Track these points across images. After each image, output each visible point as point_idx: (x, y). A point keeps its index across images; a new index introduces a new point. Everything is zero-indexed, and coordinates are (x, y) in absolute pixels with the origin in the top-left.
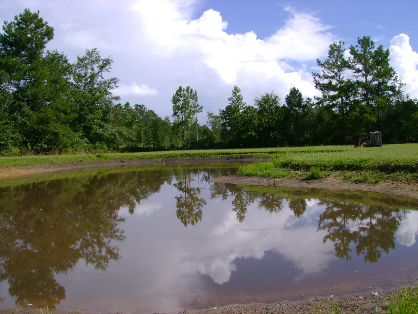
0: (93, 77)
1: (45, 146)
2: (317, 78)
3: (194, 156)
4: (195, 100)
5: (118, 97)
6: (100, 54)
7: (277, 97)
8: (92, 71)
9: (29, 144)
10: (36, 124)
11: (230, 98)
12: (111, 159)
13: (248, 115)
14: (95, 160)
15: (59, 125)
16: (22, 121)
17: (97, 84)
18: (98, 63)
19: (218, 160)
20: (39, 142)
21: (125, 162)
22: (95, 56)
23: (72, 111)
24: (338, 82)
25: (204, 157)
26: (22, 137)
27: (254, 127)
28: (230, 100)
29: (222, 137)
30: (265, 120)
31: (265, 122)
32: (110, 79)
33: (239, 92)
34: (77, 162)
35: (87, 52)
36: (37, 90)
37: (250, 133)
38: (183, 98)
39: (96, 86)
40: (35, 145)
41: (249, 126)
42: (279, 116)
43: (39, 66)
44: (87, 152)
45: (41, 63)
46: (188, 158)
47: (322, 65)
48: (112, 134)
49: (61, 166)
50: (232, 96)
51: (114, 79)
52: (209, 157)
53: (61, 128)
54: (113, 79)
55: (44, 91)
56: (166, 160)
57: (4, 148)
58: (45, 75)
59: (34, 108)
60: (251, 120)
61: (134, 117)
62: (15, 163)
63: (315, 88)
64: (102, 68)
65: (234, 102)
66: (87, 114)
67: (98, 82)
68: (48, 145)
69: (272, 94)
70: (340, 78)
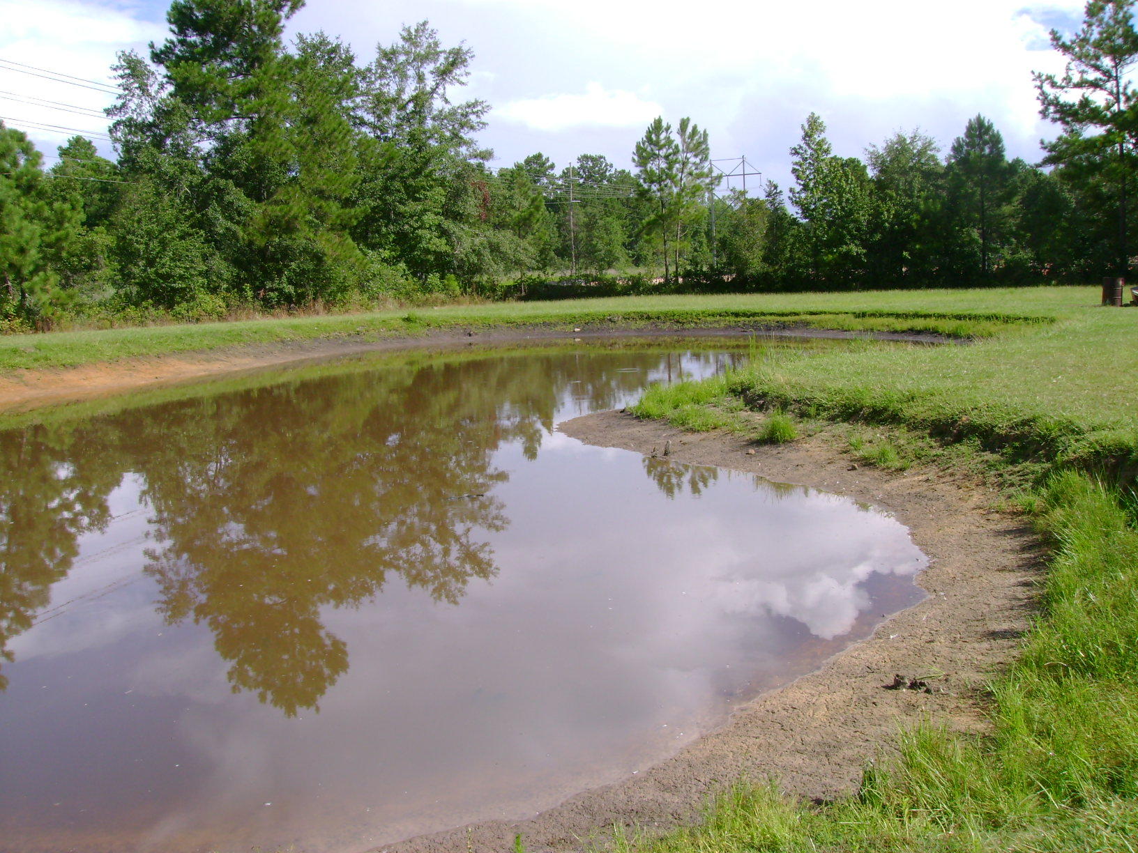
0: (421, 100)
1: (290, 289)
2: (1047, 88)
3: (658, 318)
4: (700, 157)
5: (486, 151)
6: (438, 37)
7: (930, 143)
8: (418, 83)
9: (247, 286)
10: (262, 234)
11: (794, 149)
12: (440, 327)
13: (841, 197)
14: (397, 330)
15: (322, 235)
16: (227, 229)
17: (433, 119)
18: (436, 61)
19: (718, 333)
20: (272, 280)
21: (476, 334)
22: (425, 42)
23: (362, 194)
24: (1111, 98)
25: (683, 323)
26: (228, 267)
27: (858, 230)
28: (797, 153)
29: (770, 257)
30: (888, 211)
31: (889, 217)
32: (464, 103)
33: (822, 131)
34: (349, 335)
35: (405, 34)
36: (263, 146)
37: (844, 248)
38: (665, 150)
39: (429, 123)
40: (263, 286)
41: (844, 228)
42: (931, 200)
43: (266, 83)
44: (403, 301)
45: (273, 75)
46: (641, 324)
47: (1066, 48)
48: (474, 251)
49: (302, 348)
50: (802, 143)
51: (475, 104)
52: (696, 323)
53: (328, 240)
54: (473, 104)
55: (283, 148)
56: (582, 331)
57: (182, 298)
58: (282, 105)
59: (257, 193)
60: (851, 210)
61: (536, 203)
62: (181, 347)
63: (1040, 116)
64: (443, 74)
65: (805, 160)
66: (401, 202)
67: (435, 113)
68: (296, 285)
69: (915, 136)
70: (1118, 86)
